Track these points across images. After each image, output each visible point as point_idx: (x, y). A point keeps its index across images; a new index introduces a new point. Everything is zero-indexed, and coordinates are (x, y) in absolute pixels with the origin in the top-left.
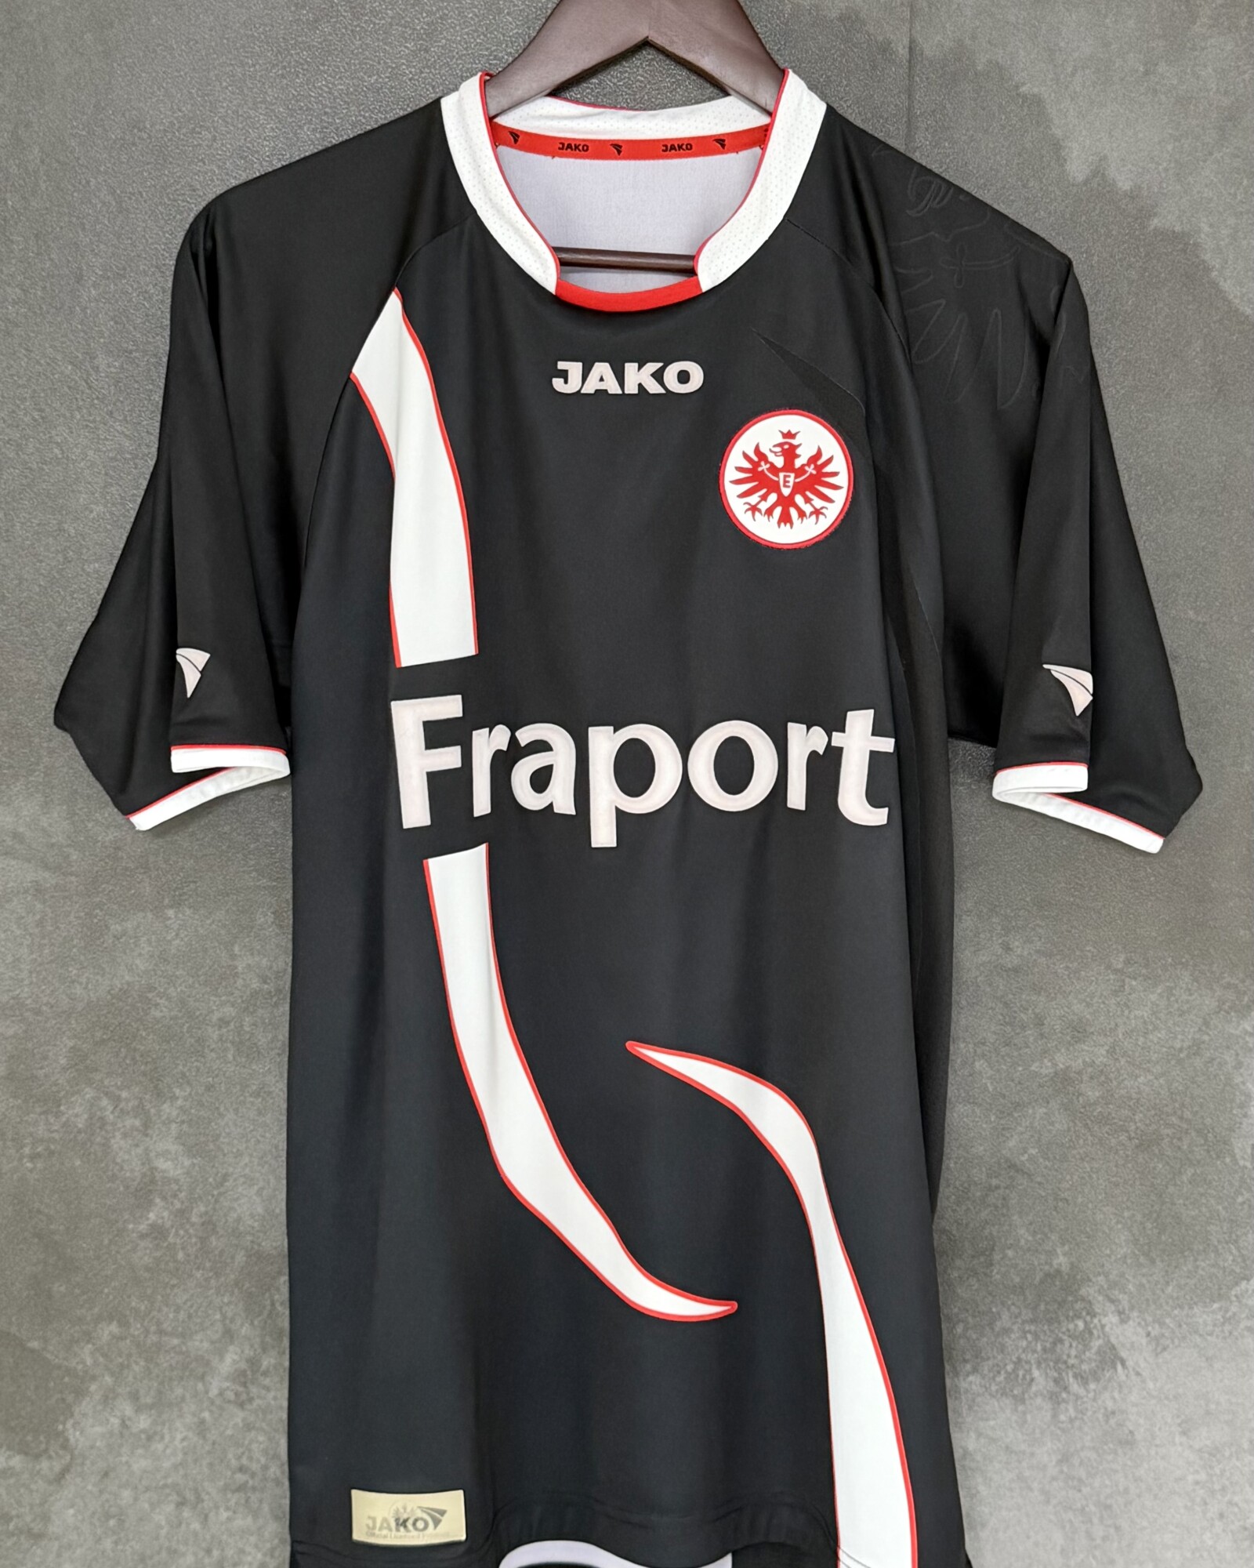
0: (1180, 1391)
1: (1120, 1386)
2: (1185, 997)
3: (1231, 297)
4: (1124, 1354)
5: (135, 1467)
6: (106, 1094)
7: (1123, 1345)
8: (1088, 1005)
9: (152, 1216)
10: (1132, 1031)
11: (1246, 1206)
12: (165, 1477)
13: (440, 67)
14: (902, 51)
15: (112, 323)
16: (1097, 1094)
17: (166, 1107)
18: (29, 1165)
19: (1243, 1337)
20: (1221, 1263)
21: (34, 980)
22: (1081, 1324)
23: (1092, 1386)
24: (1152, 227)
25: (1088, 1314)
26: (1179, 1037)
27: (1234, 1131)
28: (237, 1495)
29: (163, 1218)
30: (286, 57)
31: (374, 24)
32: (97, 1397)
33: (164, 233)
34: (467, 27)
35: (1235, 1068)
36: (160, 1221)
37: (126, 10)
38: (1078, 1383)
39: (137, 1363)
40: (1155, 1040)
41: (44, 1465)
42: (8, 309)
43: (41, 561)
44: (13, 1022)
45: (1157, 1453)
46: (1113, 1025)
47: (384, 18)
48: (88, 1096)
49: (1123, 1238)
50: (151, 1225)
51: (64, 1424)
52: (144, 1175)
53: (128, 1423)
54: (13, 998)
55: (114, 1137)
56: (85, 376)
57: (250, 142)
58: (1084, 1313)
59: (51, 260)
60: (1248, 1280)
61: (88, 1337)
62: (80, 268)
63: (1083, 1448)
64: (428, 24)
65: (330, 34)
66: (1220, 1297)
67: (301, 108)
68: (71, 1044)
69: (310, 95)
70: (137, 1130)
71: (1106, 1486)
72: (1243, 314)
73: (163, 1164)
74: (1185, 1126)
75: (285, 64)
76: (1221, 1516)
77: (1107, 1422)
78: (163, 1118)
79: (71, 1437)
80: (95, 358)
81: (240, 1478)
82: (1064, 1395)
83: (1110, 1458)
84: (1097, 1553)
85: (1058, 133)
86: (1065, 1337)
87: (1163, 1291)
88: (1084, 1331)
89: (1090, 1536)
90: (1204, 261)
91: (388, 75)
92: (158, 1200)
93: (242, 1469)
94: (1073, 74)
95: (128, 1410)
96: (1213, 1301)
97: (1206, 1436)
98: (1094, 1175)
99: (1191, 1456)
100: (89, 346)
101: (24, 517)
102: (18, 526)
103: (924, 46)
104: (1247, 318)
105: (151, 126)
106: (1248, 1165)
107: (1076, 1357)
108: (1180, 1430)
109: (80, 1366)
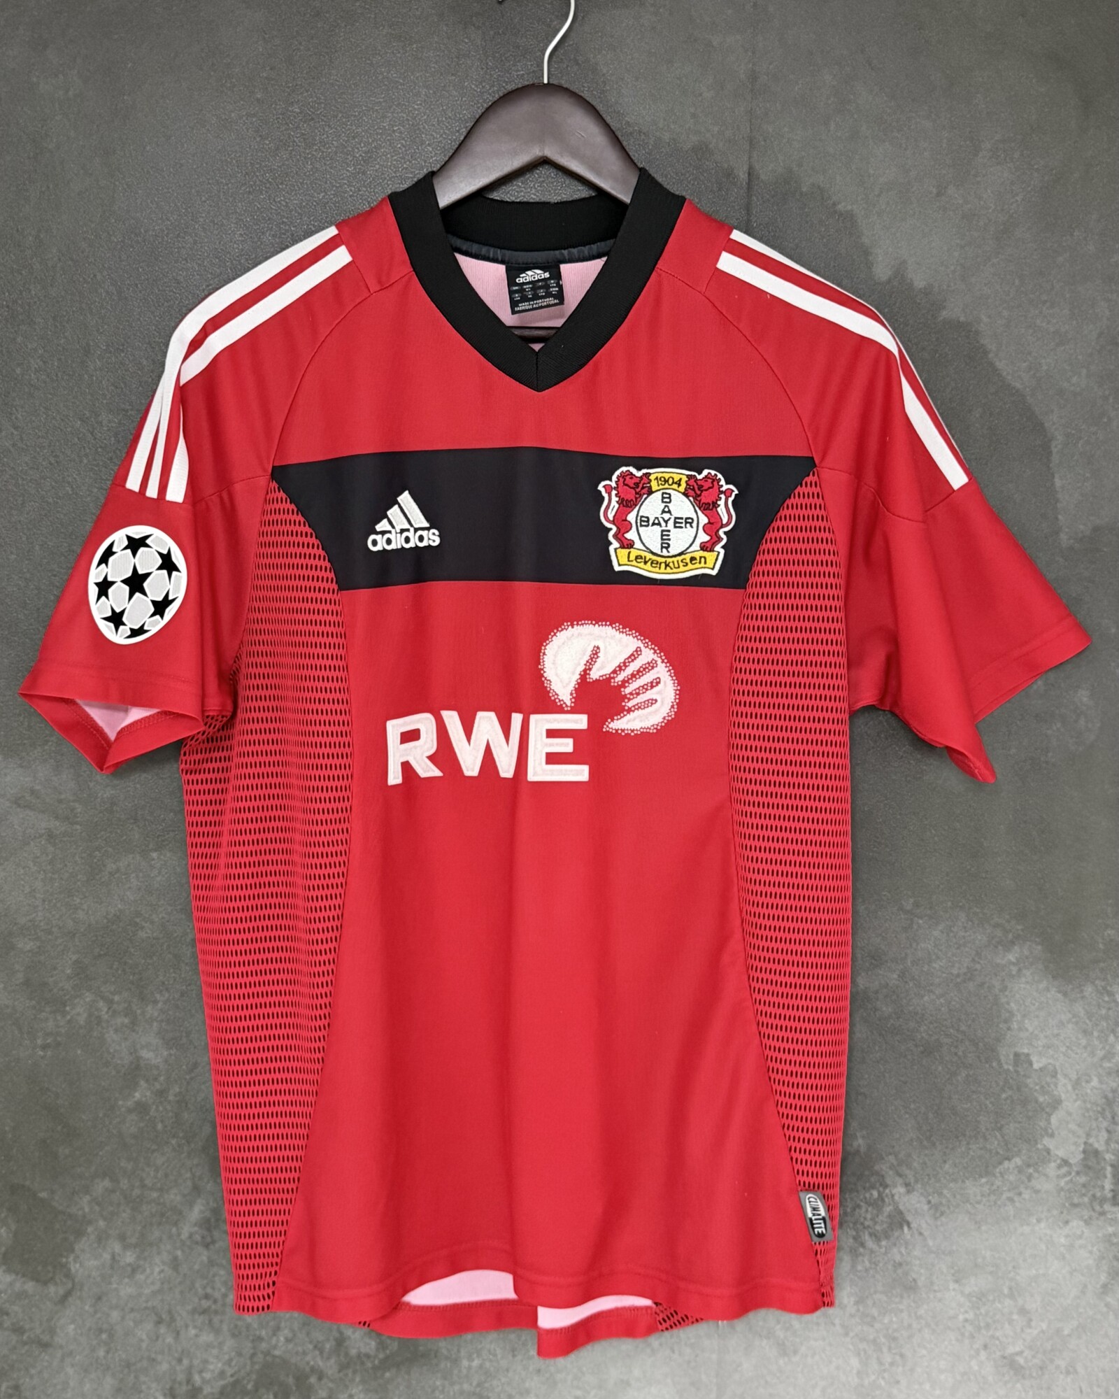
0: (954, 1248)
1: (906, 1243)
2: (962, 934)
3: (1005, 373)
4: (909, 1218)
5: (122, 1293)
6: (102, 998)
7: (909, 1211)
8: (884, 939)
9: (137, 1095)
10: (919, 960)
11: (1008, 1101)
12: (147, 1302)
13: (375, 186)
14: (742, 175)
15: (113, 388)
16: (890, 1010)
17: (149, 1009)
18: (41, 1053)
19: (1005, 1205)
20: (988, 1146)
21: (47, 907)
22: (875, 1194)
23: (884, 1243)
24: (942, 318)
25: (881, 1185)
26: (957, 965)
27: (1000, 1041)
28: (202, 1317)
29: (146, 1096)
30: (253, 177)
31: (323, 152)
32: (92, 1237)
33: (154, 316)
34: (396, 154)
35: (1001, 991)
36: (144, 1099)
37: (127, 139)
38: (872, 1241)
39: (124, 1211)
40: (938, 967)
41: (52, 1289)
42: (30, 376)
44: (30, 939)
45: (935, 1297)
46: (903, 955)
47: (330, 147)
48: (88, 1000)
49: (910, 1125)
50: (136, 1102)
51: (67, 1257)
52: (132, 1063)
53: (117, 1258)
54: (31, 921)
55: (108, 1032)
56: (91, 430)
58: (878, 1185)
59: (65, 337)
60: (1010, 1161)
61: (87, 1190)
62: (88, 344)
63: (875, 1292)
64: (365, 153)
65: (287, 160)
66: (987, 1173)
68: (74, 957)
70: (126, 1026)
71: (894, 1323)
72: (1014, 388)
73: (145, 1054)
74: (960, 1037)
75: (252, 183)
76: (985, 1347)
77: (895, 1271)
78: (147, 1017)
79: (72, 1269)
80: (99, 415)
81: (205, 1304)
82: (861, 1250)
83: (897, 1300)
84: (886, 1375)
85: (866, 240)
87: (941, 1168)
88: (878, 1199)
89: (881, 1363)
90: (983, 345)
91: (333, 192)
92: (142, 1083)
93: (207, 1297)
94: (879, 195)
95: (117, 1247)
96: (981, 1176)
97: (974, 1284)
98: (887, 1075)
99: (962, 1300)
100: (94, 405)
101: (42, 541)
102: (37, 548)
103: (761, 171)
104: (1017, 391)
105: (145, 232)
106: (1011, 1068)
107: (871, 1219)
108: (954, 1278)
109: (80, 1213)
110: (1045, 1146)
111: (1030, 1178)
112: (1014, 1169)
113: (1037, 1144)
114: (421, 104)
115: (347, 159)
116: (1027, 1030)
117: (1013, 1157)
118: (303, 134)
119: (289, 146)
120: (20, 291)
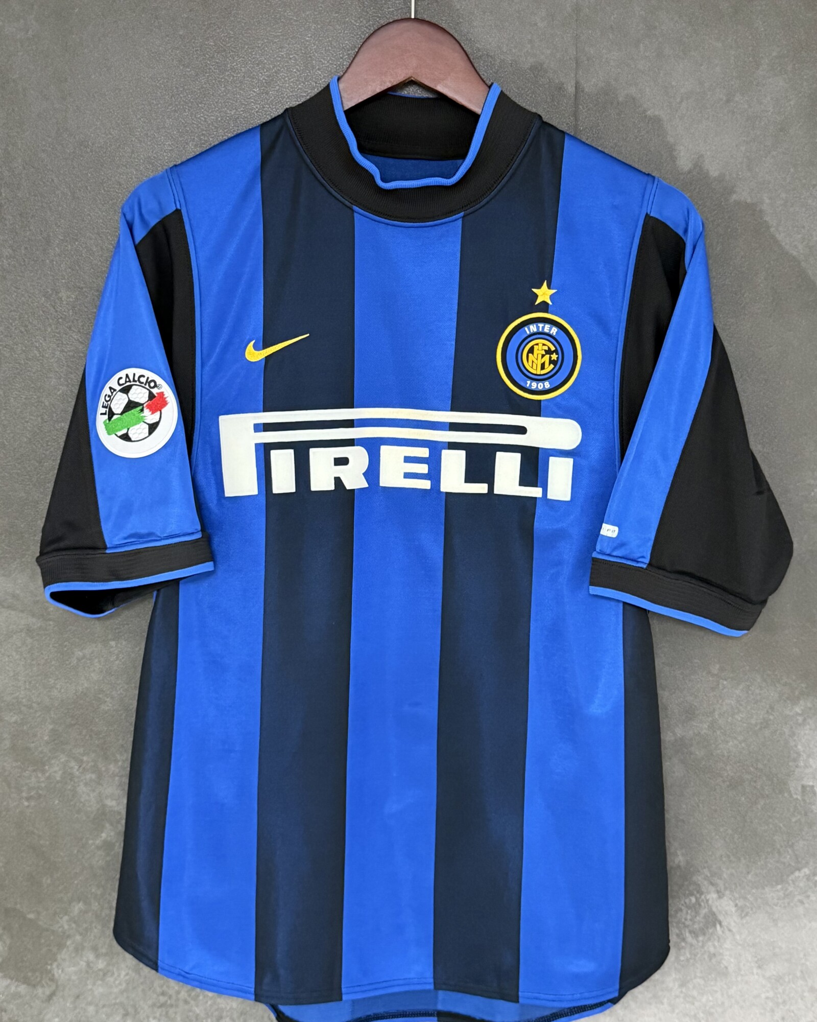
0: (757, 941)
1: (719, 938)
2: (758, 691)
3: (783, 244)
4: (721, 918)
5: (96, 993)
6: (74, 758)
7: (720, 912)
8: (696, 697)
9: (104, 835)
10: (724, 713)
11: (798, 824)
12: (116, 998)
14: (571, 89)
15: (70, 270)
16: (702, 753)
18: (26, 804)
19: (797, 906)
20: (782, 860)
21: (27, 687)
22: (693, 900)
23: (701, 938)
24: (733, 200)
25: (698, 892)
26: (755, 716)
27: (790, 776)
28: (160, 1010)
29: (111, 836)
30: (178, 98)
31: (233, 77)
32: (71, 948)
34: (293, 78)
35: (790, 736)
36: (109, 839)
37: (76, 70)
38: (692, 937)
39: (96, 927)
40: (739, 719)
41: (40, 991)
43: (27, 422)
44: (14, 713)
45: (742, 980)
46: (712, 710)
47: (239, 73)
48: (62, 760)
49: (720, 845)
50: (102, 841)
51: (51, 965)
52: (98, 809)
53: (92, 965)
54: (15, 698)
55: (79, 785)
56: (53, 304)
57: (155, 153)
58: (695, 893)
59: (30, 230)
60: (800, 871)
61: (65, 911)
62: (49, 236)
63: (695, 978)
64: (268, 77)
65: (205, 83)
66: (782, 881)
67: (187, 131)
68: (51, 727)
69: (193, 123)
70: (94, 781)
71: (710, 1001)
72: (791, 255)
73: (109, 802)
74: (759, 773)
75: (177, 103)
78: (111, 773)
79: (56, 974)
80: (59, 293)
81: (162, 999)
82: (683, 944)
83: (712, 983)
85: (671, 140)
86: (683, 908)
87: (745, 878)
88: (695, 903)
90: (765, 221)
91: (242, 109)
92: (107, 825)
93: (163, 994)
94: (681, 103)
95: (91, 956)
96: (777, 884)
97: (773, 969)
98: (701, 805)
99: (764, 982)
100: (55, 284)
101: (16, 394)
102: (12, 400)
103: (585, 85)
104: (794, 257)
105: (92, 144)
106: (799, 797)
107: (691, 920)
108: (757, 965)
109: (60, 930)
111: (815, 884)
112: (803, 877)
114: (311, 37)
115: (253, 82)
116: (811, 767)
117: (802, 868)
118: (217, 63)
119: (206, 73)
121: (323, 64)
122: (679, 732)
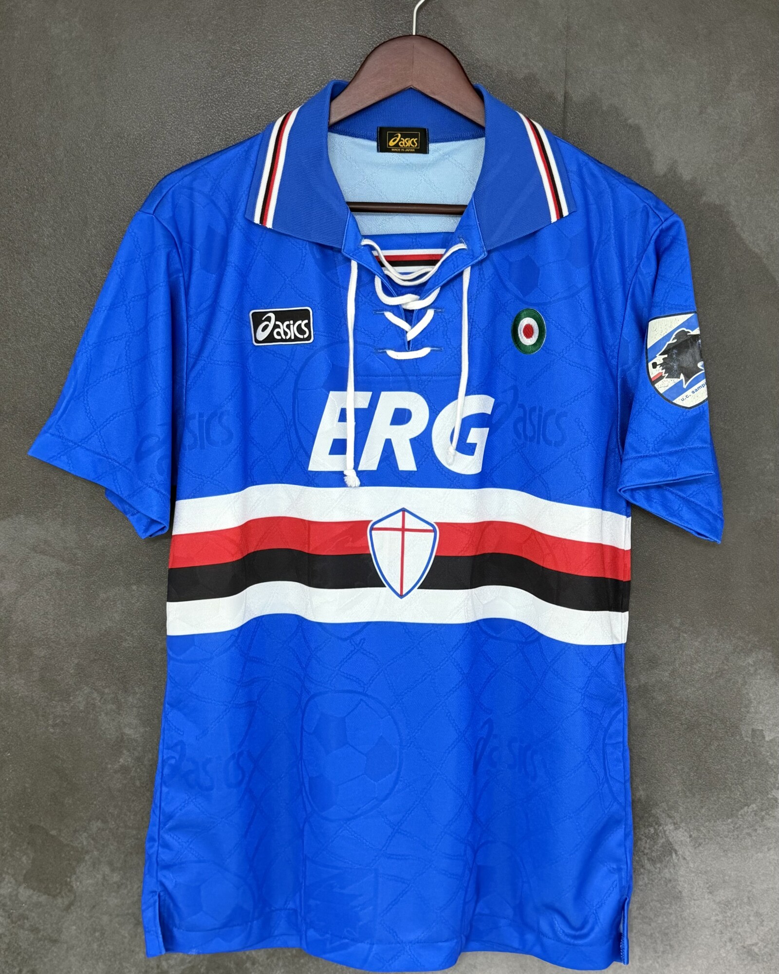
0: (709, 869)
1: (674, 866)
2: (715, 644)
3: (748, 242)
4: (677, 848)
5: (111, 903)
6: (96, 690)
7: (676, 842)
8: (659, 647)
9: (121, 760)
10: (684, 663)
11: (748, 764)
12: (128, 909)
14: (560, 98)
15: (104, 249)
16: (663, 699)
17: (130, 699)
18: (52, 730)
19: (745, 838)
20: (732, 796)
21: (56, 625)
22: (652, 830)
23: (658, 865)
24: (702, 202)
25: (656, 824)
26: (711, 666)
27: (742, 721)
29: (128, 761)
30: (206, 97)
31: (257, 79)
32: (89, 863)
34: (310, 81)
35: (742, 685)
36: (126, 764)
37: (114, 68)
38: (650, 864)
39: (112, 844)
40: (697, 668)
41: (60, 900)
42: (44, 240)
44: (43, 648)
45: (695, 904)
46: (673, 659)
47: (262, 76)
48: (86, 692)
49: (677, 781)
50: (120, 766)
51: (70, 878)
52: (118, 737)
53: (107, 878)
54: (44, 635)
55: (100, 715)
56: (88, 279)
57: (184, 146)
58: (654, 824)
59: (69, 212)
60: (749, 806)
61: (85, 829)
62: (86, 218)
64: (288, 79)
65: (231, 84)
66: (732, 816)
67: (214, 127)
68: (76, 661)
69: (219, 119)
70: (114, 711)
71: (666, 922)
72: (754, 252)
73: (127, 731)
74: (714, 718)
75: (205, 101)
76: (731, 940)
77: (666, 886)
78: (129, 704)
79: (74, 885)
82: (642, 870)
83: (668, 906)
84: (659, 960)
85: (649, 146)
86: (643, 837)
87: (699, 812)
88: (654, 834)
89: (656, 952)
90: (732, 222)
91: (264, 108)
92: (125, 752)
94: (658, 113)
95: (107, 870)
96: (728, 818)
97: (723, 894)
98: (661, 745)
99: (714, 906)
100: (91, 262)
102: (49, 365)
103: (573, 95)
104: (756, 255)
105: (128, 136)
106: (749, 740)
107: (649, 848)
108: (708, 891)
109: (80, 845)
110: (774, 796)
111: (762, 819)
112: (751, 812)
113: (768, 794)
114: (328, 45)
115: (274, 84)
116: (761, 713)
117: (751, 804)
118: (243, 66)
119: (233, 75)
120: (37, 178)
121: (338, 69)
122: (643, 679)
